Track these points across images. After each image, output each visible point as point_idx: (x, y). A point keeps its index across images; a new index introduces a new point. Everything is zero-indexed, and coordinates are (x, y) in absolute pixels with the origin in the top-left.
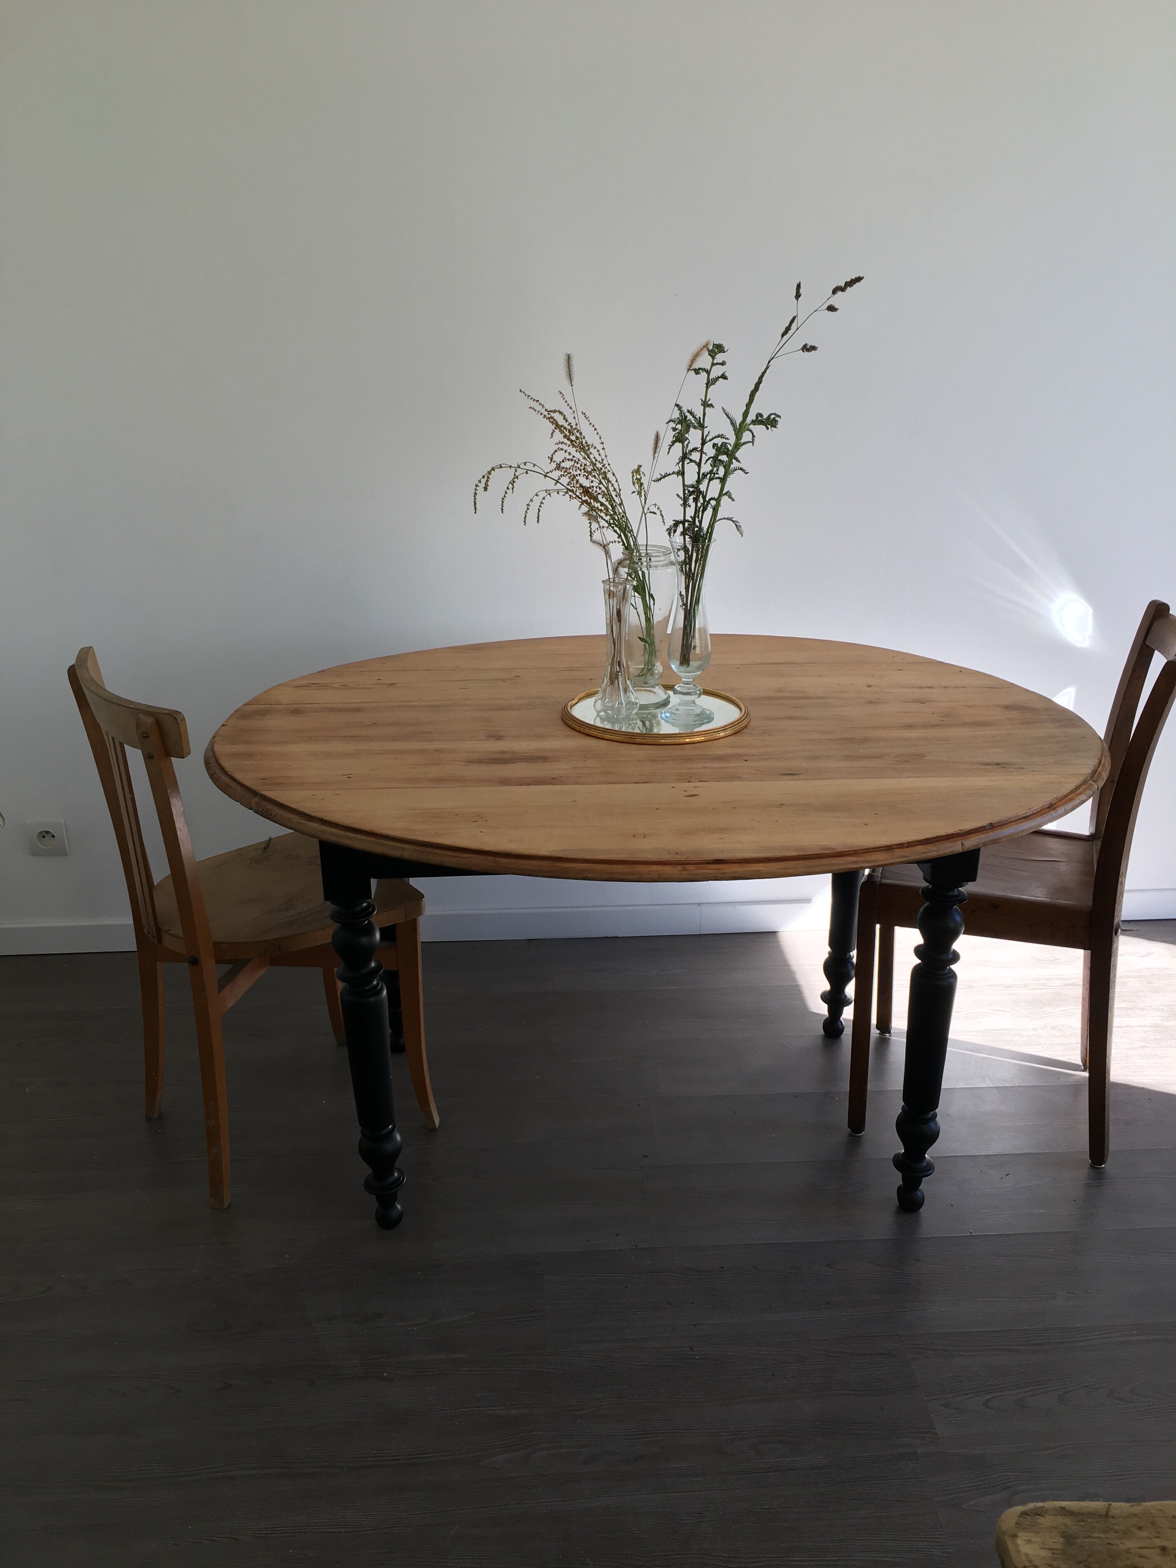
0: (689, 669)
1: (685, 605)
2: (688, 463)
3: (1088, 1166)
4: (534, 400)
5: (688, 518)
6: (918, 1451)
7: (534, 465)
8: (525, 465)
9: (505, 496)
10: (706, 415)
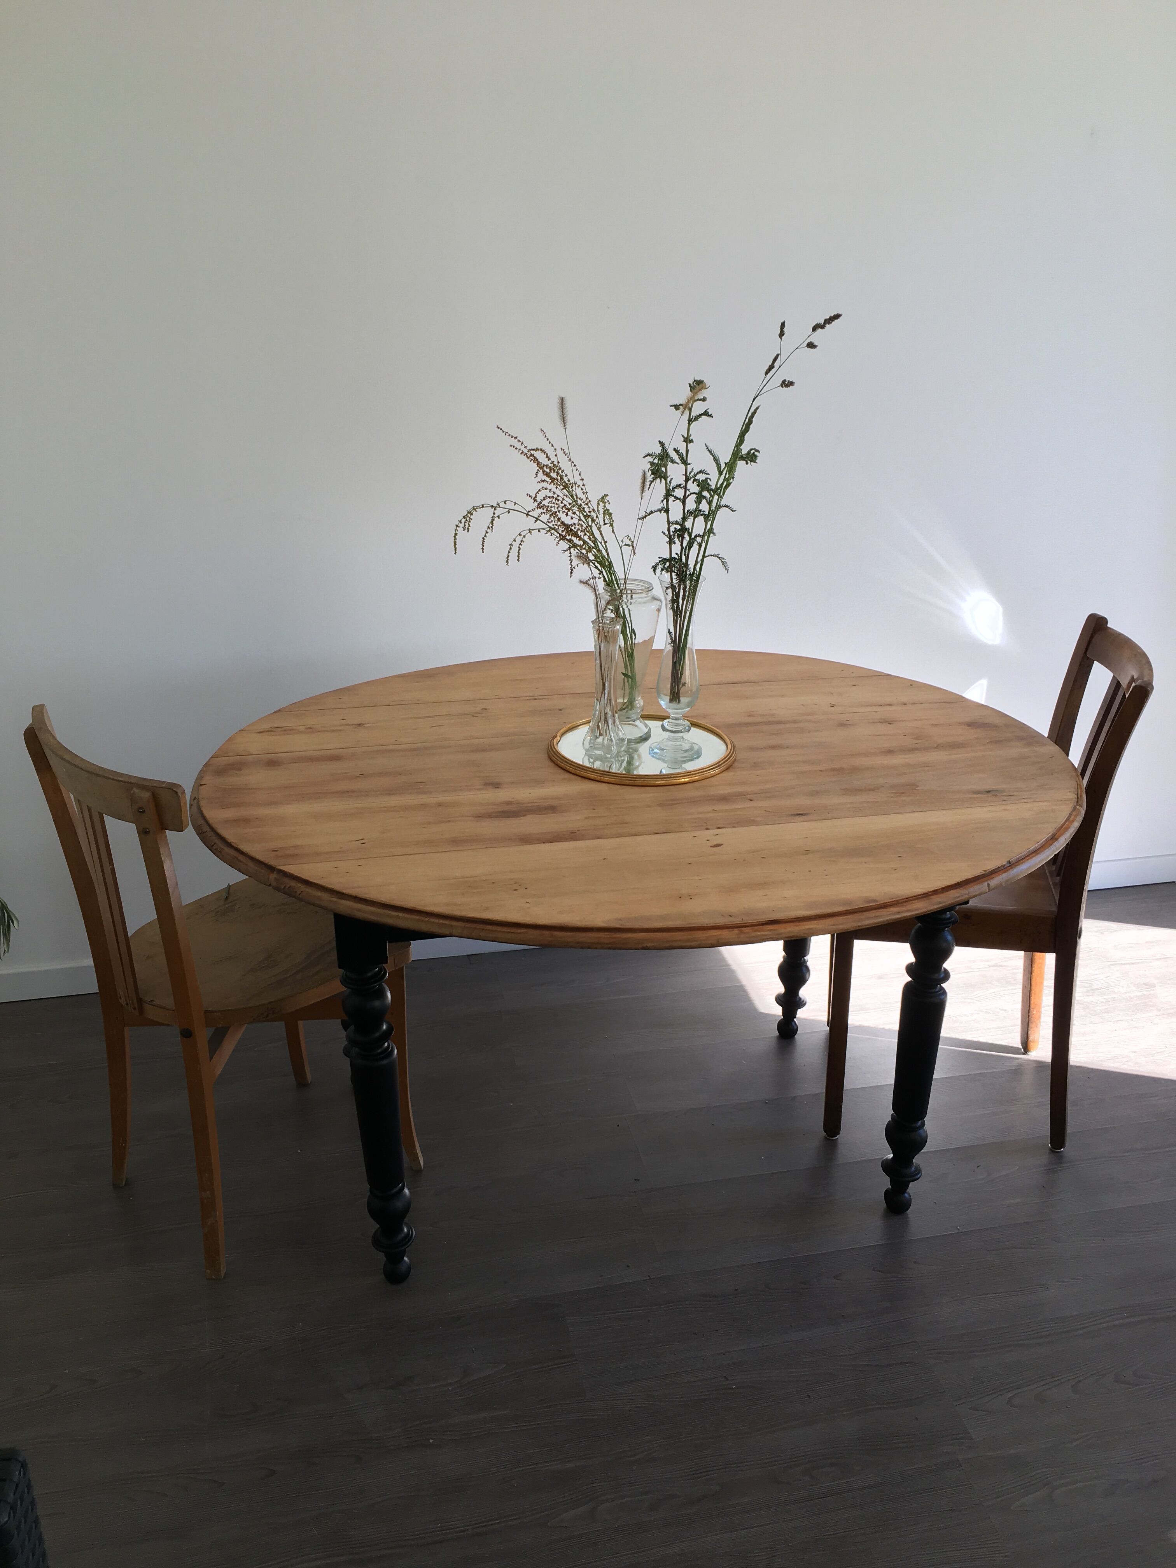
0: (679, 706)
1: (674, 642)
2: (674, 501)
3: (1048, 1151)
4: (512, 437)
5: (674, 555)
6: (960, 1458)
7: (515, 504)
8: (505, 503)
9: (485, 536)
10: (689, 452)
